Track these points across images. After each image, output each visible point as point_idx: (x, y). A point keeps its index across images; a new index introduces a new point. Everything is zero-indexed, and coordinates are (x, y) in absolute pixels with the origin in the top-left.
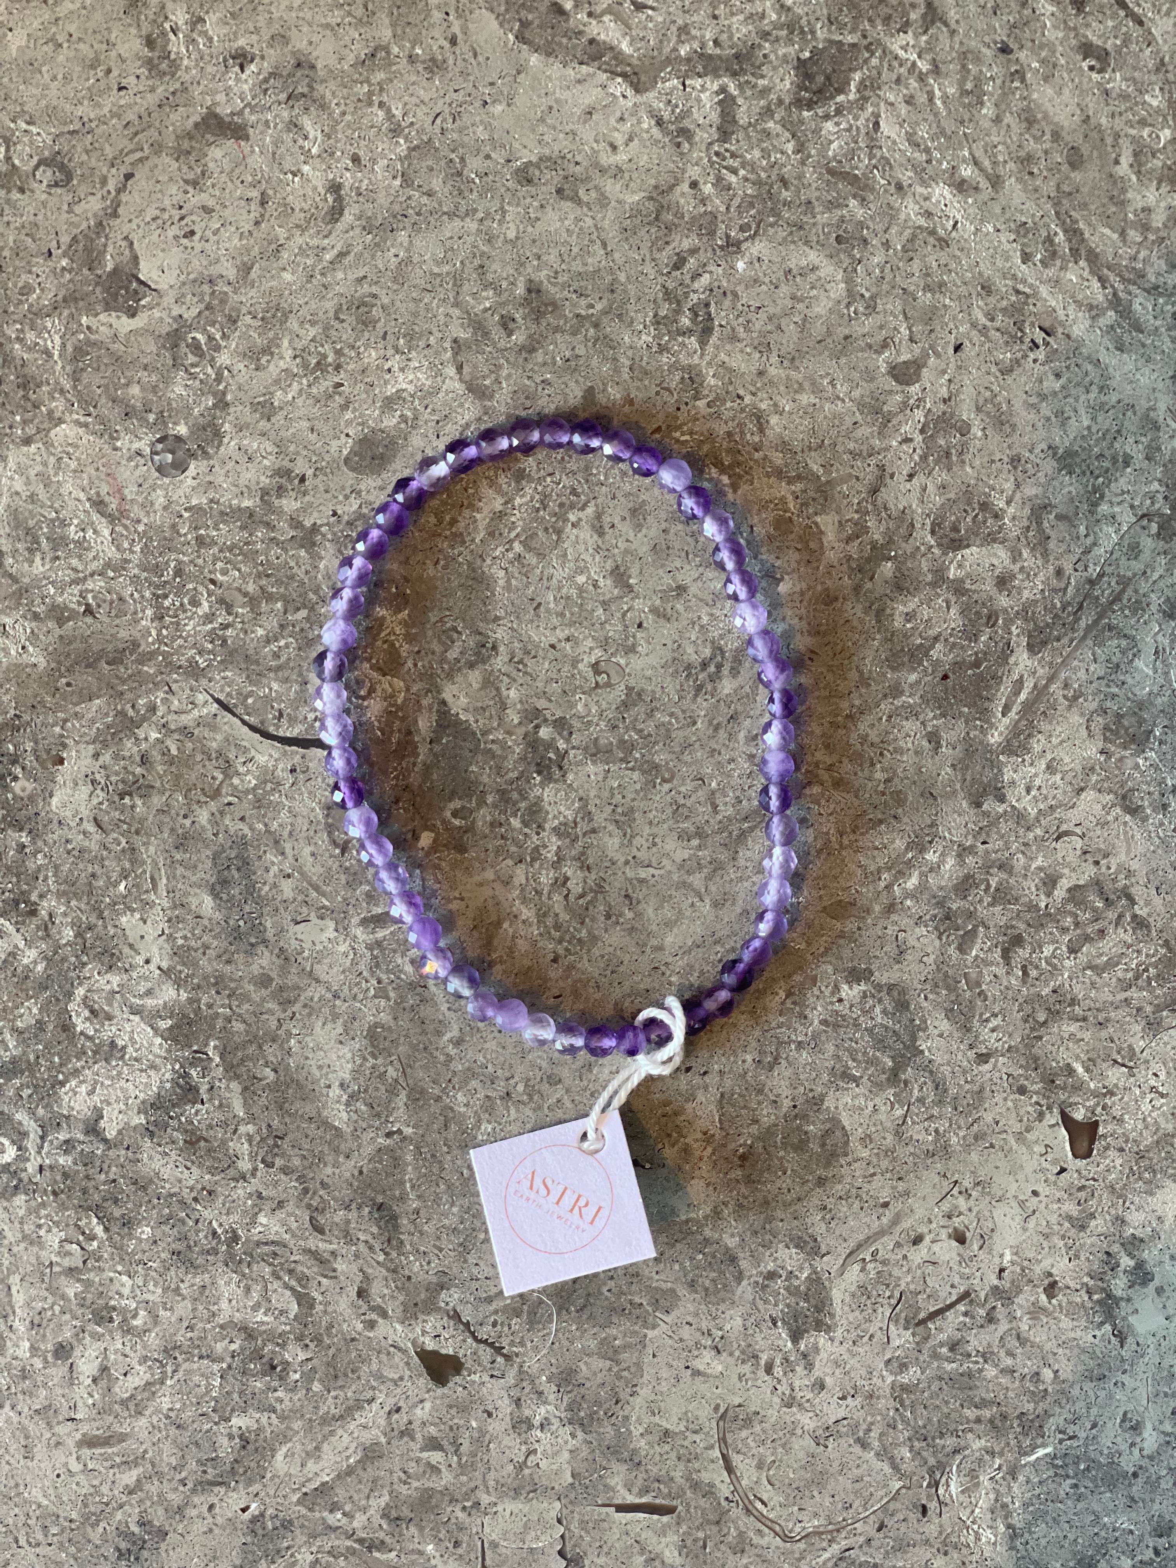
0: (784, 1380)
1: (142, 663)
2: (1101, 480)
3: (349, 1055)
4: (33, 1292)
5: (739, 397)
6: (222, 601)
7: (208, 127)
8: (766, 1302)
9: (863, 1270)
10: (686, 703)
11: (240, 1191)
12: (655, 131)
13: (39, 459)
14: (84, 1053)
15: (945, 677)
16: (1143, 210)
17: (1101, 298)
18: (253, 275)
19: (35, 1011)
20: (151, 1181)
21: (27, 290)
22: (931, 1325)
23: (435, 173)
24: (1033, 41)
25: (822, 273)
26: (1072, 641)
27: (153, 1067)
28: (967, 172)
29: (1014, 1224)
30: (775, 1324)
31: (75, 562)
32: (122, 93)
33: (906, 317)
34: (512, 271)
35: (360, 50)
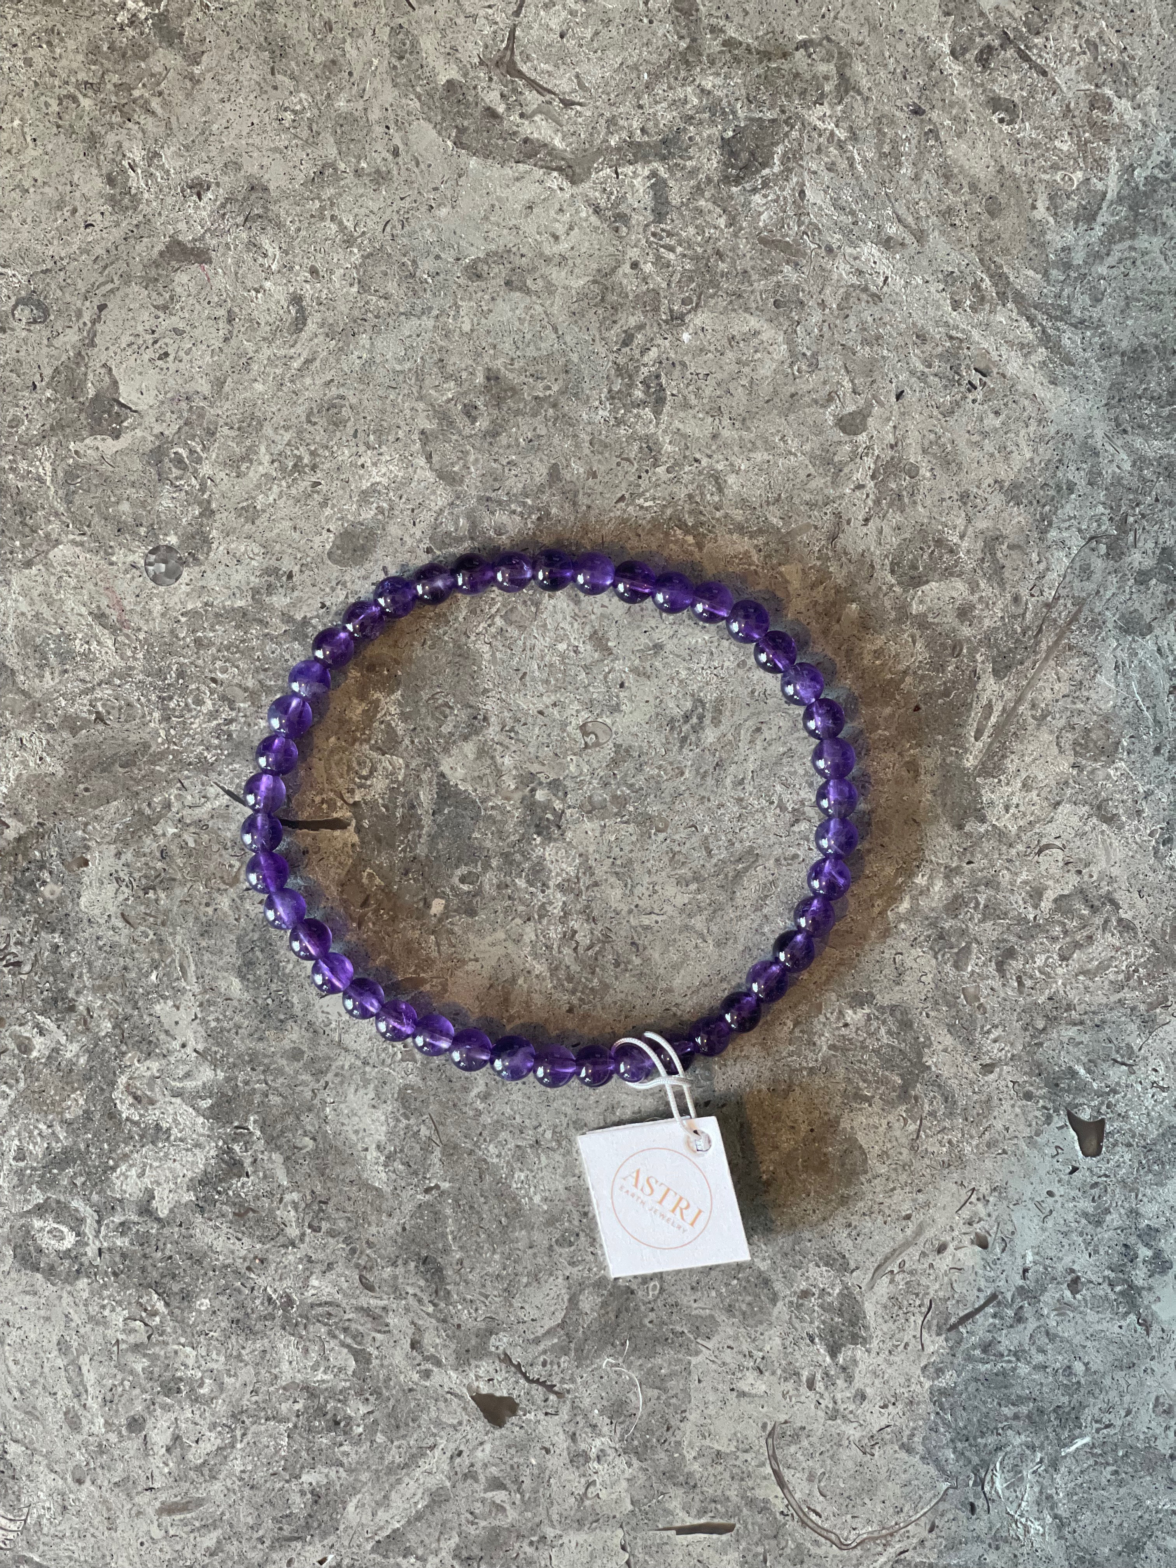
0: (826, 1395)
1: (154, 763)
2: (1047, 508)
3: (383, 1118)
4: (102, 1370)
5: (696, 460)
6: (223, 698)
7: (173, 254)
8: (802, 1320)
9: (892, 1281)
10: (671, 756)
11: (291, 1257)
12: (594, 219)
13: (40, 580)
14: (132, 1138)
15: (917, 708)
16: (1063, 249)
17: (1031, 337)
18: (226, 388)
19: (81, 1102)
20: (205, 1255)
21: (15, 422)
22: (962, 1329)
23: (389, 277)
24: (943, 100)
25: (764, 337)
26: (1035, 663)
27: (197, 1145)
28: (892, 229)
29: (1034, 1225)
30: (812, 1341)
31: (82, 674)
32: (88, 230)
33: (848, 372)
34: (470, 362)
35: (309, 169)
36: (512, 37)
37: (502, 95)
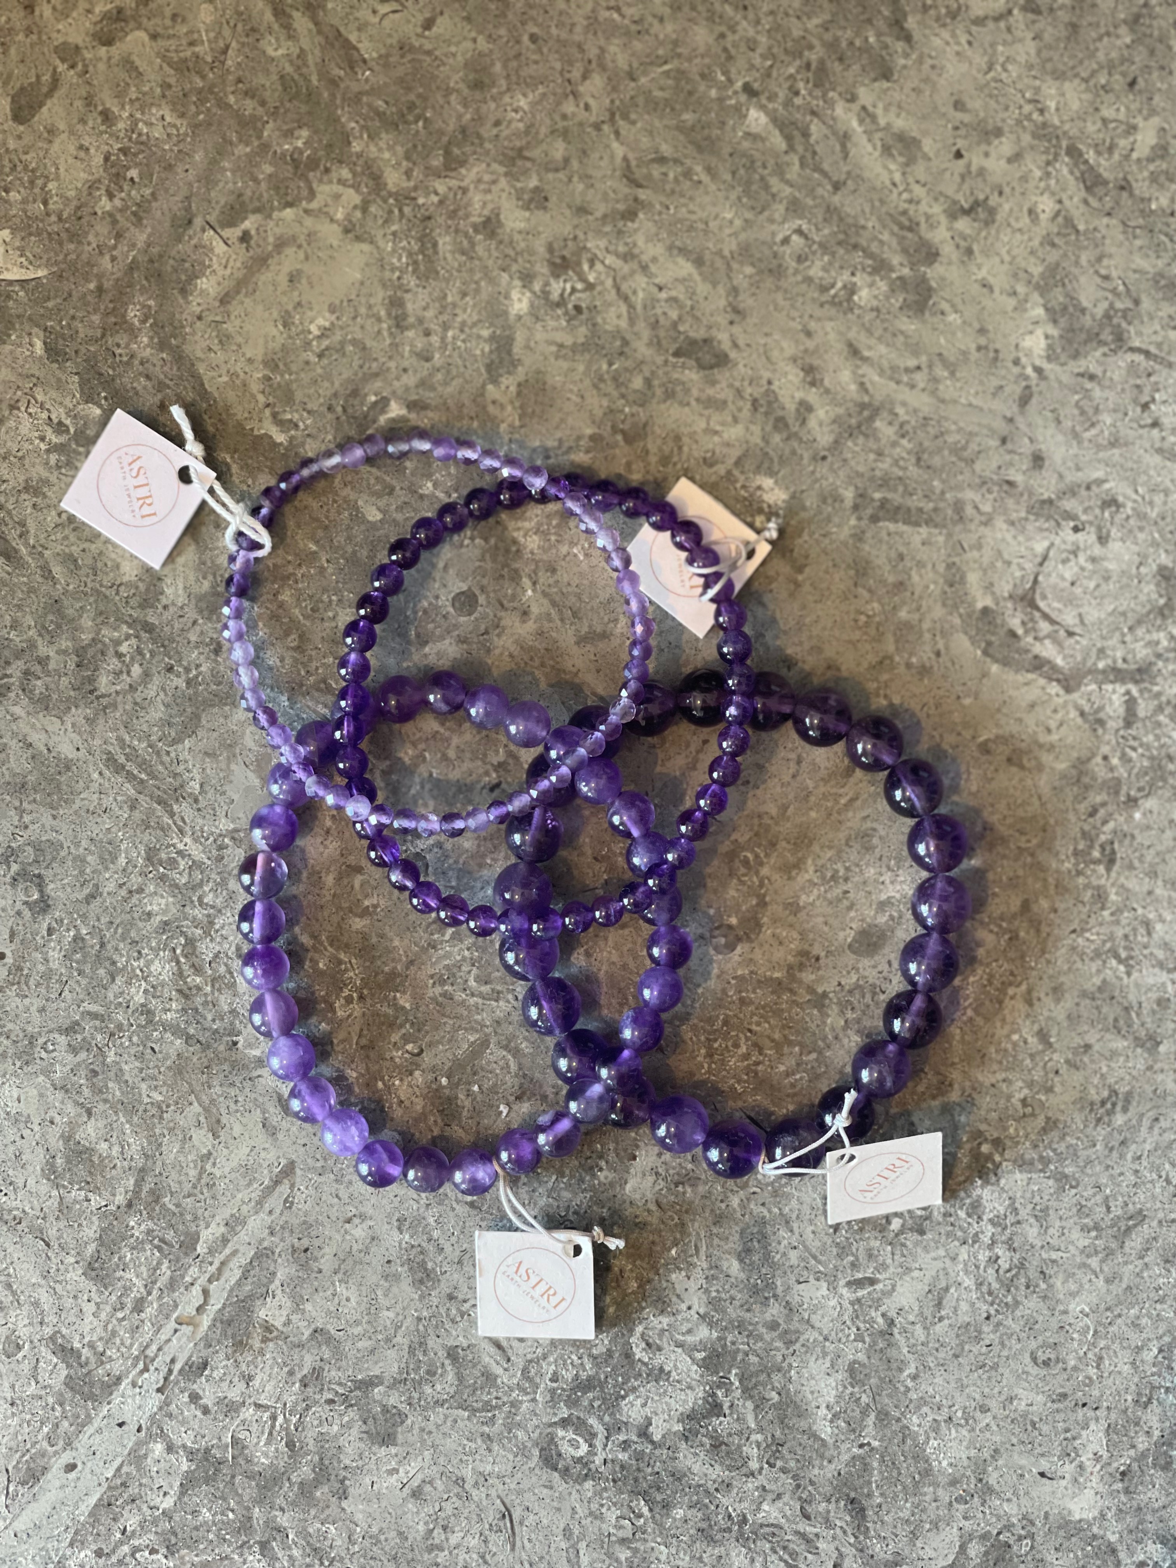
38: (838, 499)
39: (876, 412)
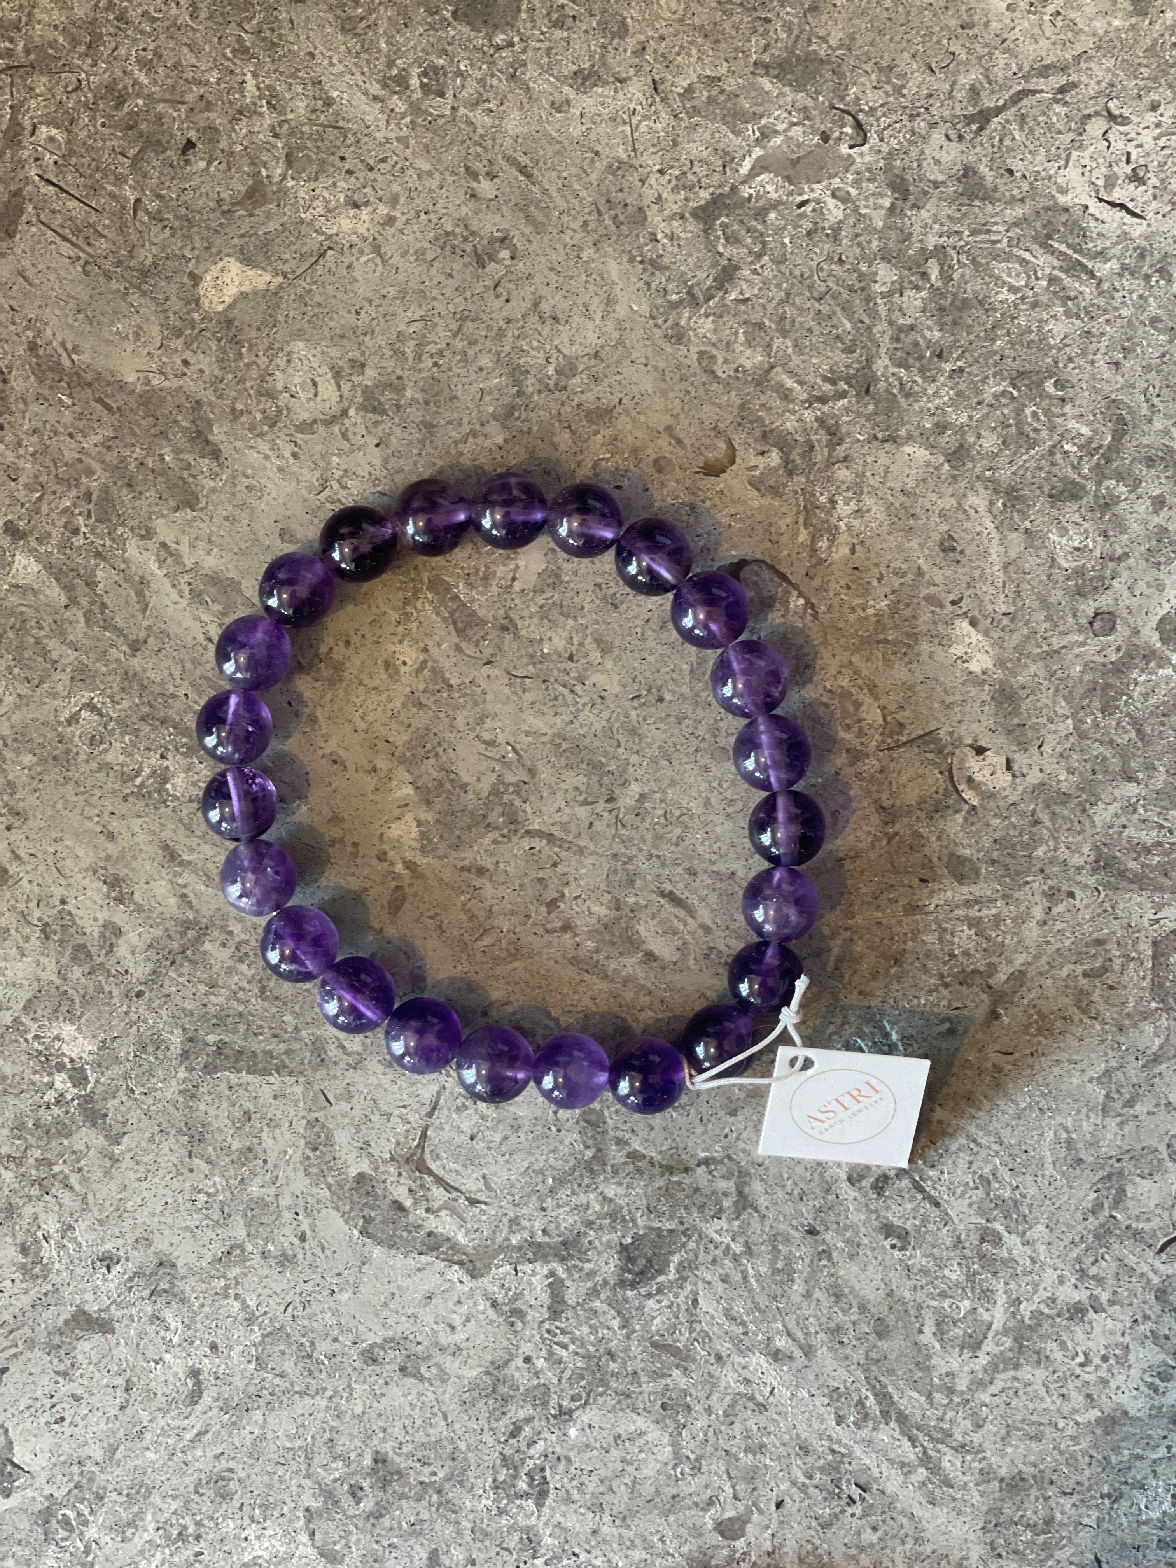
5: (575, 1554)
7: (78, 1323)
12: (491, 1312)
16: (947, 1374)
17: (912, 1456)
18: (118, 1455)
23: (287, 1357)
24: (838, 1223)
25: (649, 1437)
28: (781, 1342)
33: (730, 1477)
34: (359, 1444)
35: (218, 1248)
36: (424, 1136)
37: (410, 1190)
38: (159, 1044)
39: (204, 931)
